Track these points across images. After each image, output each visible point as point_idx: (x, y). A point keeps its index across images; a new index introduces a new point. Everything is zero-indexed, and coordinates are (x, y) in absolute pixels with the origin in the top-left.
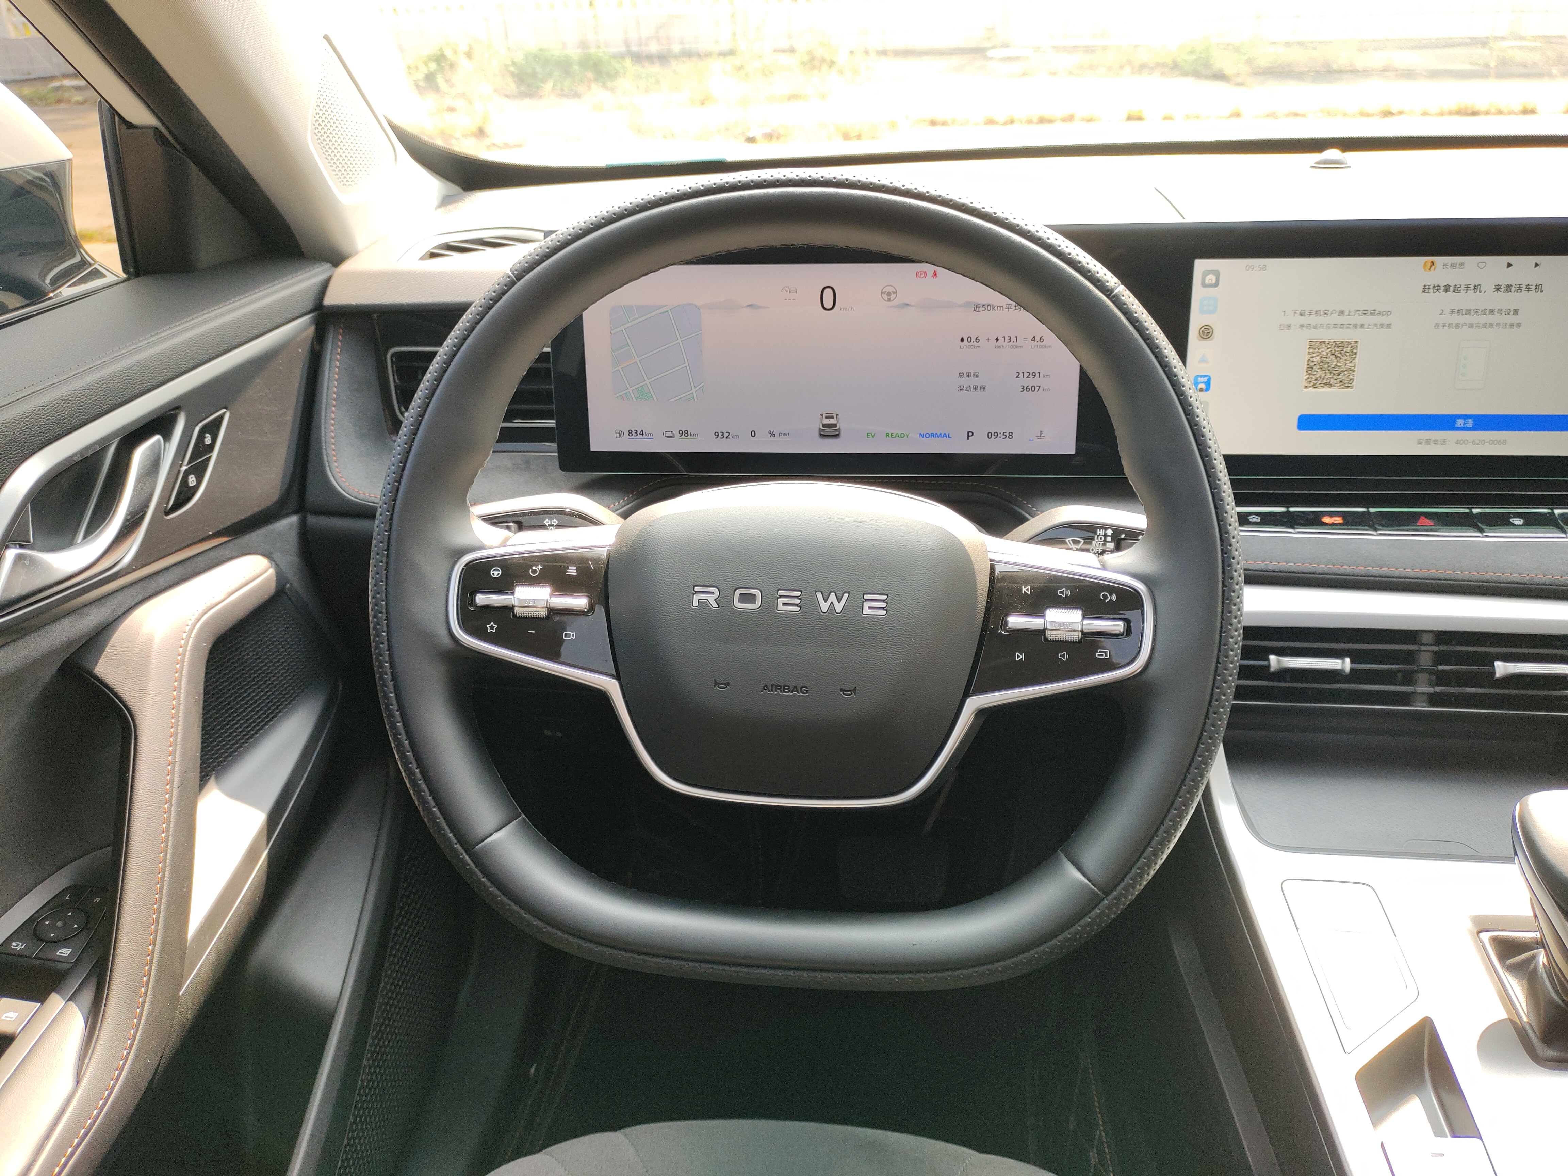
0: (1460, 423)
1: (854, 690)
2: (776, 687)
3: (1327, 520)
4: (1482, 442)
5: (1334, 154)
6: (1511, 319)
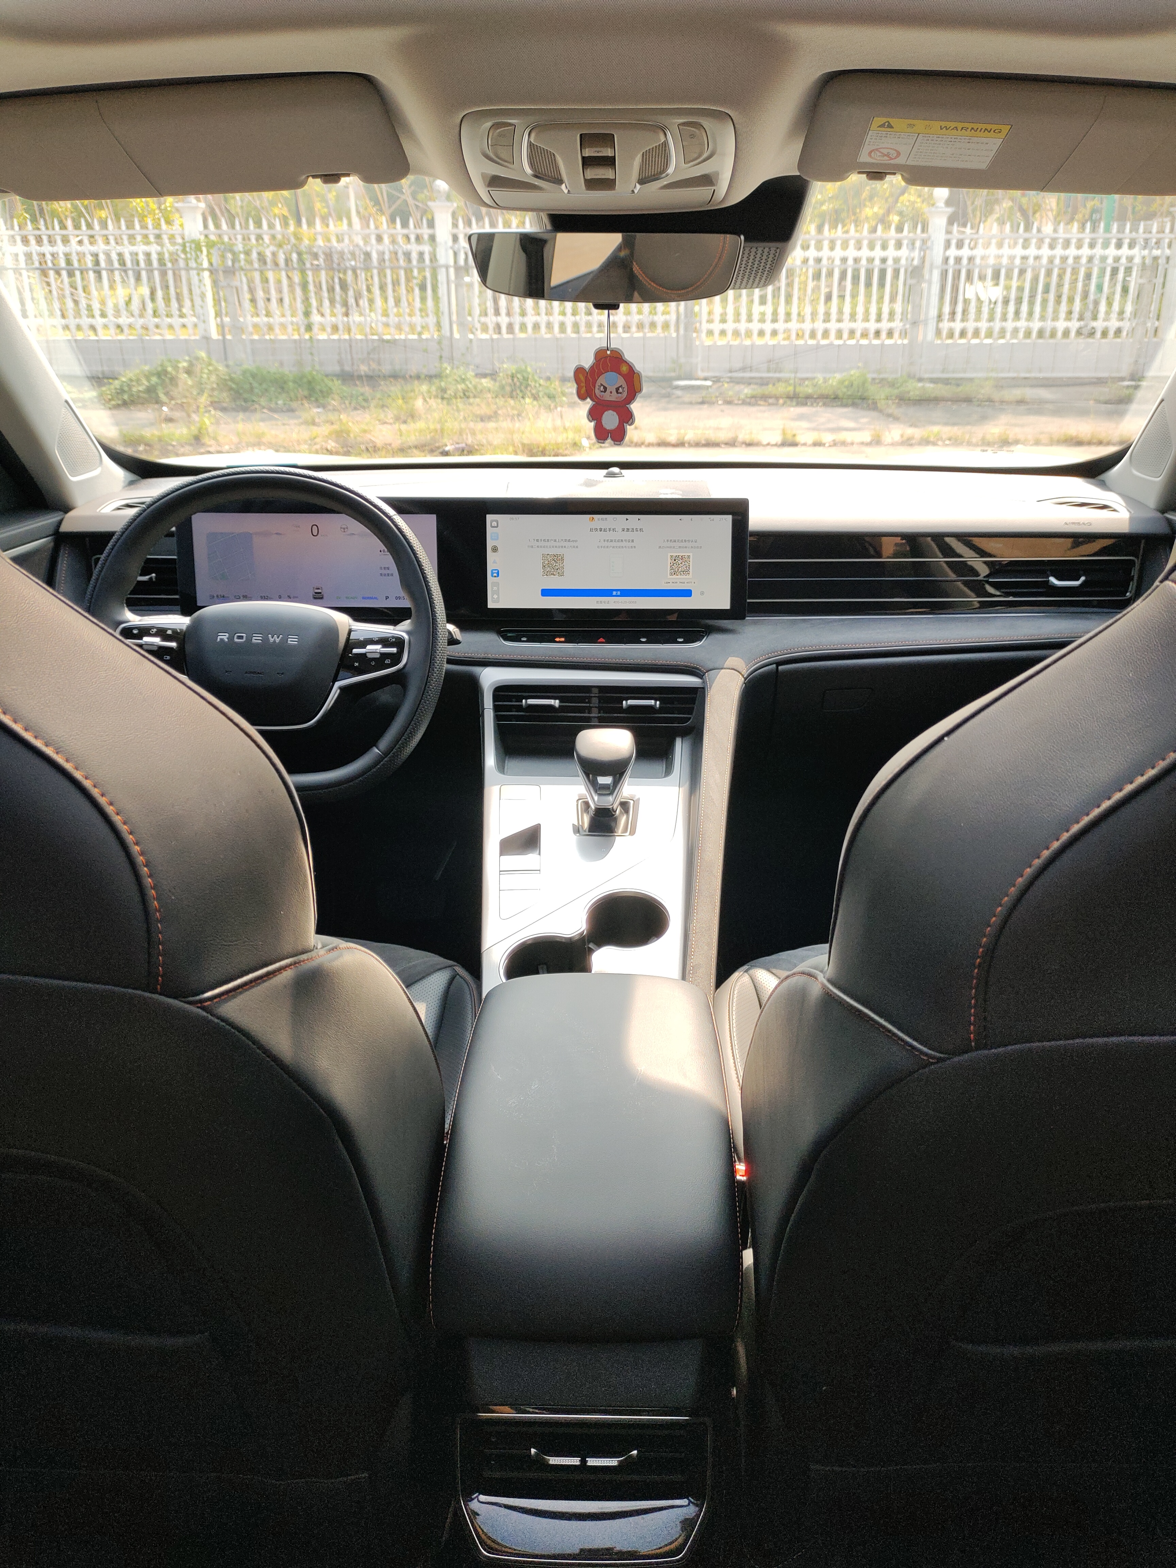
0: (614, 593)
1: (283, 674)
2: (251, 672)
3: (557, 639)
4: (626, 602)
5: (615, 470)
6: (631, 544)
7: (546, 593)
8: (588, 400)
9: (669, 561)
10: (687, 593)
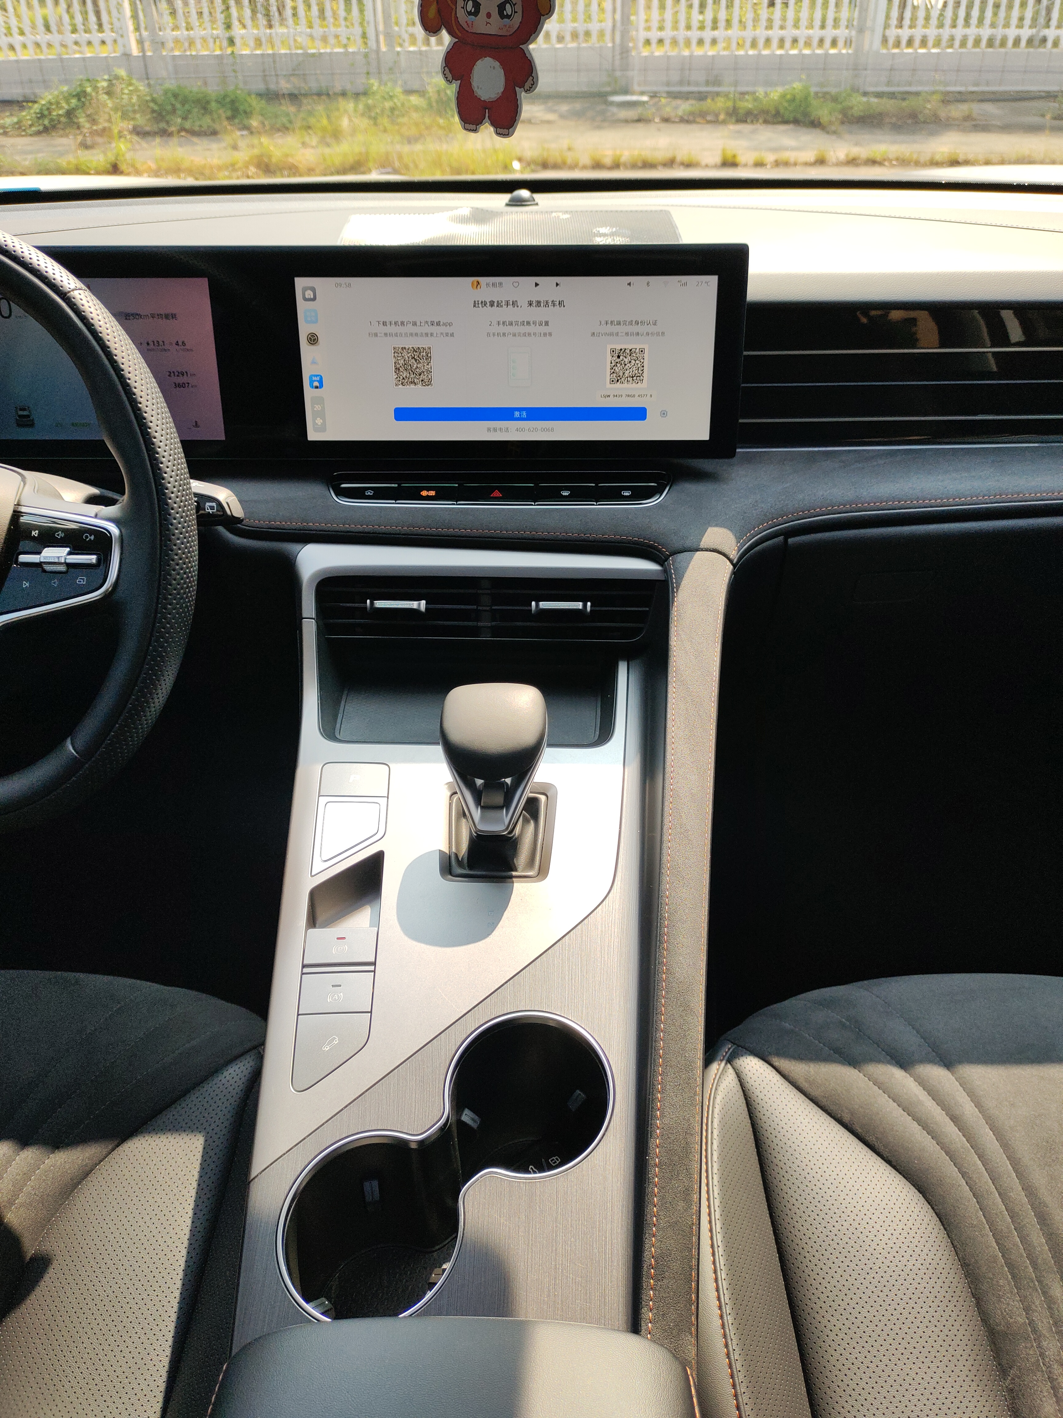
0: (517, 414)
3: (424, 493)
4: (536, 430)
5: (524, 193)
6: (544, 329)
7: (402, 414)
8: (444, 33)
9: (609, 358)
10: (639, 414)
